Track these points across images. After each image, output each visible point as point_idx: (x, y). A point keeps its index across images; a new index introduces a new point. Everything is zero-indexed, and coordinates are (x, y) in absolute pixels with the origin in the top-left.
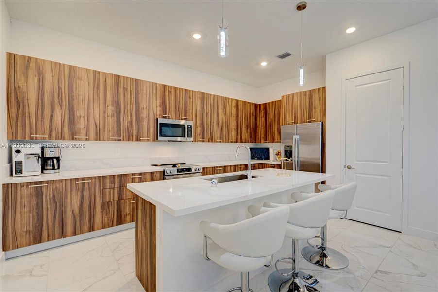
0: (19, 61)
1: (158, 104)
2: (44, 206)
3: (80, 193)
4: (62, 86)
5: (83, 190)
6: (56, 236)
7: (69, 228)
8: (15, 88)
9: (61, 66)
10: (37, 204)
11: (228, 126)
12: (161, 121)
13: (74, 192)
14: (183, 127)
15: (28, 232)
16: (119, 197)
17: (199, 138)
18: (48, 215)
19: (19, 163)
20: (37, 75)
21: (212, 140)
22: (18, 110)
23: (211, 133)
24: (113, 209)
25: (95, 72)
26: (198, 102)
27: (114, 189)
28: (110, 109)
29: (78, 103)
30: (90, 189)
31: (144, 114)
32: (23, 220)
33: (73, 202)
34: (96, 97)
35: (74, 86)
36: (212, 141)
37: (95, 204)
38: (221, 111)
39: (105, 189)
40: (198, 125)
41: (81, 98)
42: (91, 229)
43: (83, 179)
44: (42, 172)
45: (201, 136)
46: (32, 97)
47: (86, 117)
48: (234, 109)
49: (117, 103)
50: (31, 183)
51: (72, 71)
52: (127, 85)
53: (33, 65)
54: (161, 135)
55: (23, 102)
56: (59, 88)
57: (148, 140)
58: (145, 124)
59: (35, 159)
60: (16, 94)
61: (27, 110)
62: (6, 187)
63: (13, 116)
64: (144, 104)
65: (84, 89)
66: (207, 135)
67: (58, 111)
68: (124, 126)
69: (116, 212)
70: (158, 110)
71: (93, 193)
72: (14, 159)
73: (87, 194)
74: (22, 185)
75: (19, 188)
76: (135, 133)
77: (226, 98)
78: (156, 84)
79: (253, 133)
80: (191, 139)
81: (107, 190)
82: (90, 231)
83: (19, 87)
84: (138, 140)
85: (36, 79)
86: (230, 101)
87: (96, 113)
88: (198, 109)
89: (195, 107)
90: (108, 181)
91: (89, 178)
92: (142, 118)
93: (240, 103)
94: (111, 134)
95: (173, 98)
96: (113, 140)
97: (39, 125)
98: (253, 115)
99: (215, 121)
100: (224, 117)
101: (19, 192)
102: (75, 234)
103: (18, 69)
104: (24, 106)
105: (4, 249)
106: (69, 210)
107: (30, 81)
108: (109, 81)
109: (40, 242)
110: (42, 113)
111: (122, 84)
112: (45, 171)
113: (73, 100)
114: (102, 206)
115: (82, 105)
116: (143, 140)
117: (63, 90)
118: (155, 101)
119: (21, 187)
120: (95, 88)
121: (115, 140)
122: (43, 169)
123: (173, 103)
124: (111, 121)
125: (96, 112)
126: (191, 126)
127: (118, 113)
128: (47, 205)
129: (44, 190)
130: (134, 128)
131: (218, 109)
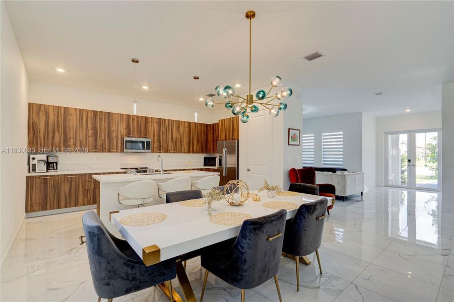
0: (34, 107)
1: (124, 128)
2: (48, 190)
3: (69, 183)
4: (60, 120)
5: (71, 182)
6: (55, 207)
7: (63, 203)
8: (32, 123)
9: (59, 108)
10: (44, 188)
11: (181, 142)
12: (126, 139)
13: (66, 183)
14: (143, 143)
15: (39, 203)
16: (95, 186)
17: (156, 150)
18: (51, 194)
19: (34, 165)
20: (45, 114)
21: (167, 151)
22: (34, 135)
23: (167, 147)
24: (90, 194)
25: (80, 110)
26: (156, 126)
27: (91, 182)
28: (90, 132)
29: (70, 130)
30: (76, 181)
31: (114, 134)
32: (37, 197)
33: (65, 188)
34: (81, 125)
35: (67, 119)
36: (167, 152)
37: (79, 190)
38: (175, 130)
39: (85, 181)
40: (155, 141)
41: (71, 126)
42: (76, 205)
43: (72, 175)
44: (47, 171)
45: (158, 149)
46: (42, 127)
47: (74, 138)
48: (187, 129)
49: (95, 128)
50: (41, 176)
51: (66, 110)
52: (102, 117)
53: (42, 108)
54: (126, 149)
55: (37, 130)
56: (58, 121)
57: (116, 152)
58: (115, 141)
59: (42, 163)
60: (33, 126)
61: (39, 135)
62: (28, 178)
63: (31, 138)
64: (114, 128)
65: (73, 121)
66: (163, 147)
67: (57, 134)
68: (99, 142)
69: (92, 196)
70: (124, 132)
71: (77, 183)
72: (31, 163)
73: (73, 184)
74: (36, 177)
75: (35, 178)
76: (107, 147)
77: (179, 121)
78: (123, 114)
79: (204, 146)
80: (150, 151)
81: (87, 182)
82: (75, 206)
83: (35, 122)
84: (109, 151)
85: (44, 117)
86: (183, 123)
87: (81, 135)
88: (156, 130)
89: (153, 128)
90: (87, 177)
91: (75, 175)
92: (113, 137)
93: (192, 125)
94: (90, 148)
95: (135, 123)
96: (92, 152)
97: (46, 143)
98: (204, 133)
99: (170, 138)
100: (177, 135)
101: (34, 181)
102: (66, 207)
103: (34, 112)
104: (37, 132)
105: (26, 211)
106: (63, 192)
107: (41, 118)
108: (90, 115)
109: (46, 210)
110: (48, 136)
111: (99, 116)
112: (49, 171)
113: (66, 128)
114: (83, 192)
115: (72, 131)
116: (113, 152)
117: (60, 122)
118: (122, 126)
119: (36, 178)
120: (80, 120)
121: (93, 152)
122: (48, 169)
123: (135, 126)
124: (91, 140)
125: (81, 134)
126: (150, 142)
127: (95, 135)
128: (50, 189)
129: (48, 180)
130: (107, 144)
131: (172, 130)
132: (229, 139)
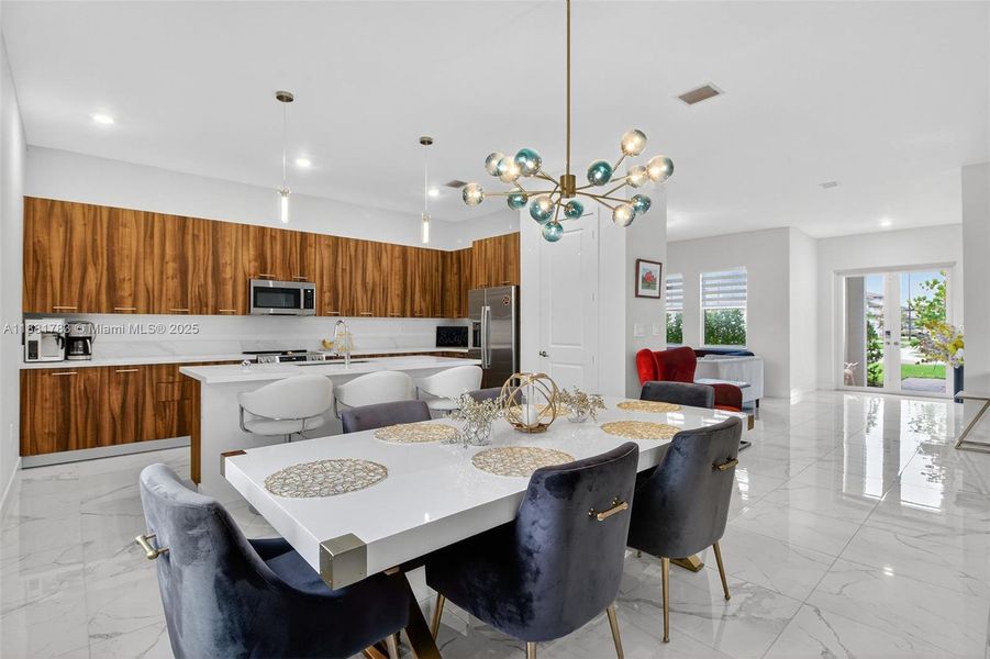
0: (39, 207)
1: (252, 257)
2: (73, 402)
3: (121, 387)
4: (99, 238)
5: (126, 383)
6: (88, 444)
7: (107, 434)
8: (34, 243)
9: (96, 209)
10: (63, 399)
11: (385, 290)
12: (255, 283)
13: (113, 385)
14: (296, 292)
15: (51, 434)
16: (182, 395)
17: (327, 309)
18: (77, 415)
19: (33, 345)
20: (64, 224)
21: (352, 312)
22: (37, 273)
23: (352, 302)
24: (172, 413)
25: (147, 213)
26: (327, 253)
27: (173, 383)
28: (171, 268)
29: (122, 260)
30: (136, 382)
31: (228, 273)
32: (46, 420)
33: (112, 398)
34: (148, 250)
35: (116, 235)
36: (353, 315)
37: (144, 403)
38: (370, 265)
39: (159, 382)
40: (325, 288)
41: (126, 252)
42: (139, 438)
43: (127, 367)
44: (66, 358)
45: (331, 307)
46: (56, 256)
47: (133, 280)
48: (398, 263)
49: (181, 258)
50: (54, 370)
51: (113, 215)
52: (199, 230)
53: (57, 210)
54: (255, 306)
55: (44, 262)
56: (94, 240)
57: (233, 313)
58: (229, 288)
59: (52, 339)
60: (35, 252)
61: (49, 273)
62: (24, 373)
63: (30, 284)
64: (227, 257)
65: (130, 239)
66: (343, 303)
67: (91, 270)
68: (193, 291)
69: (176, 417)
70: (252, 267)
71: (141, 388)
72: (28, 339)
73: (131, 389)
74: (43, 371)
75: (39, 375)
76: (211, 302)
77: (380, 244)
78: (248, 226)
79: (438, 301)
80: (313, 311)
81: (164, 385)
82: (136, 441)
83: (39, 241)
84: (216, 312)
85: (62, 230)
86: (389, 248)
87: (149, 274)
88: (326, 263)
89: (319, 259)
90: (164, 371)
91: (135, 367)
92: (224, 280)
93: (409, 252)
94: (171, 304)
95: (278, 247)
96: (174, 313)
97: (65, 293)
98: (437, 270)
99: (359, 281)
100: (377, 274)
101: (39, 380)
102: (114, 442)
103: (37, 218)
104: (45, 267)
105: (23, 453)
106: (106, 407)
107: (54, 233)
108: (169, 226)
109: (66, 450)
110: (70, 276)
111: (191, 230)
112: (70, 357)
113: (113, 256)
114: (156, 408)
115: (126, 262)
116: (225, 313)
117: (99, 242)
118: (245, 253)
119: (43, 374)
120: (148, 239)
121: (178, 313)
122: (67, 355)
123: (278, 254)
124: (172, 285)
125: (149, 272)
126: (312, 291)
127: (183, 272)
128: (76, 400)
129: (72, 380)
130: (210, 296)
131: (364, 263)
132: (497, 285)
